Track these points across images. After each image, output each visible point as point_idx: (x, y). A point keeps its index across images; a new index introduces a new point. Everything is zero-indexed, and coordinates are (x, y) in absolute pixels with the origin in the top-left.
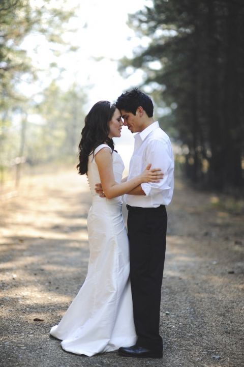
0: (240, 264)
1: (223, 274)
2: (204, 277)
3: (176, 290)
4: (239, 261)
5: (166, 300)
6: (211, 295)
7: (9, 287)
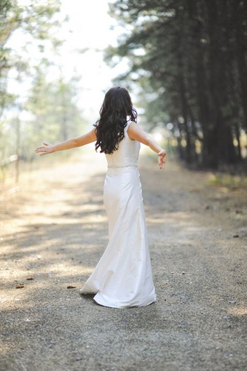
0: (243, 229)
1: (228, 238)
2: (211, 242)
3: (188, 255)
4: (242, 227)
5: (181, 263)
6: (220, 256)
7: (36, 266)
